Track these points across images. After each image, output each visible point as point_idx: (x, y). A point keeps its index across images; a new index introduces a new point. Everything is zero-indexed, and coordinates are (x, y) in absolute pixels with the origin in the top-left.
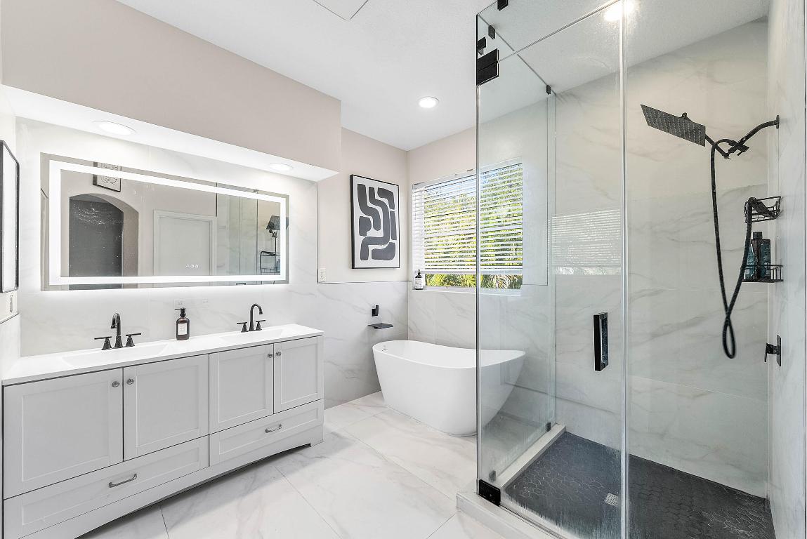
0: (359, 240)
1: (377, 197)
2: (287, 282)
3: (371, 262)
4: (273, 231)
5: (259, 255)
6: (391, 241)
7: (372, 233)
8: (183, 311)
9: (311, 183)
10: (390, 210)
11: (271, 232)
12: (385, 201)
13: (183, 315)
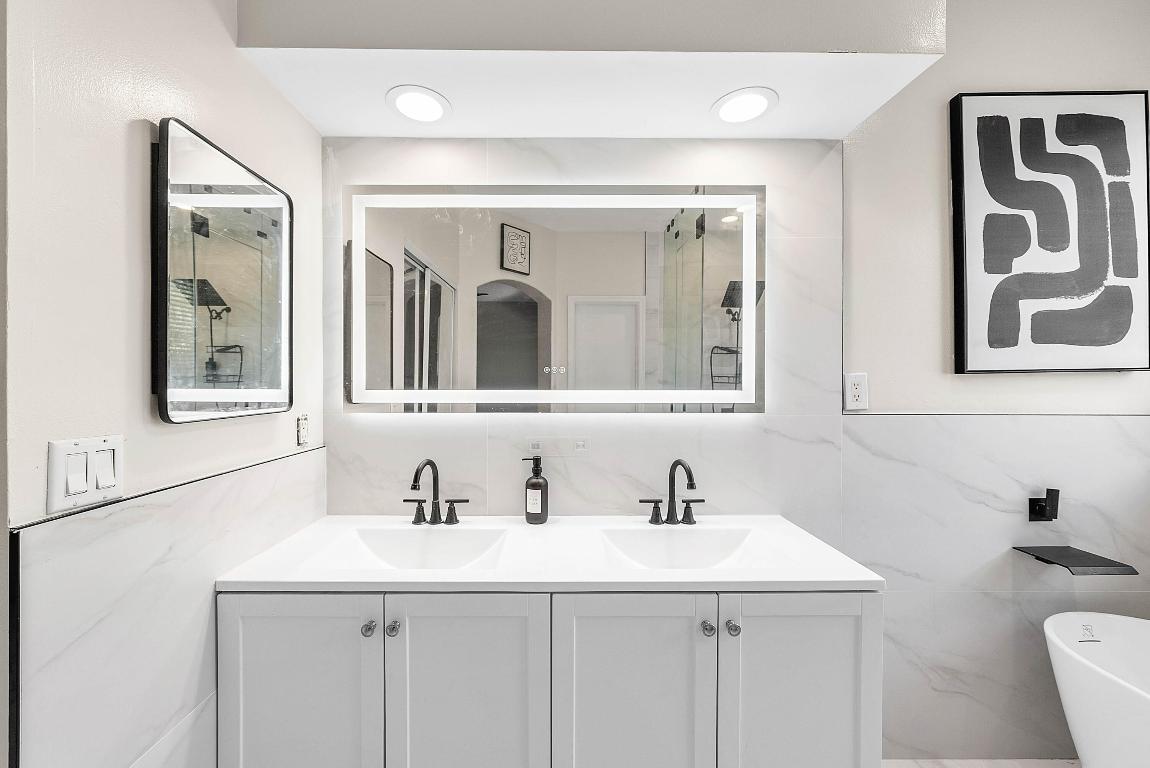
0: (982, 286)
1: (1054, 145)
2: (758, 407)
3: (1026, 352)
4: (734, 310)
5: (707, 355)
6: (1112, 280)
7: (1034, 260)
8: (537, 461)
9: (828, 145)
10: (1107, 179)
11: (729, 312)
12: (1091, 153)
13: (537, 471)
